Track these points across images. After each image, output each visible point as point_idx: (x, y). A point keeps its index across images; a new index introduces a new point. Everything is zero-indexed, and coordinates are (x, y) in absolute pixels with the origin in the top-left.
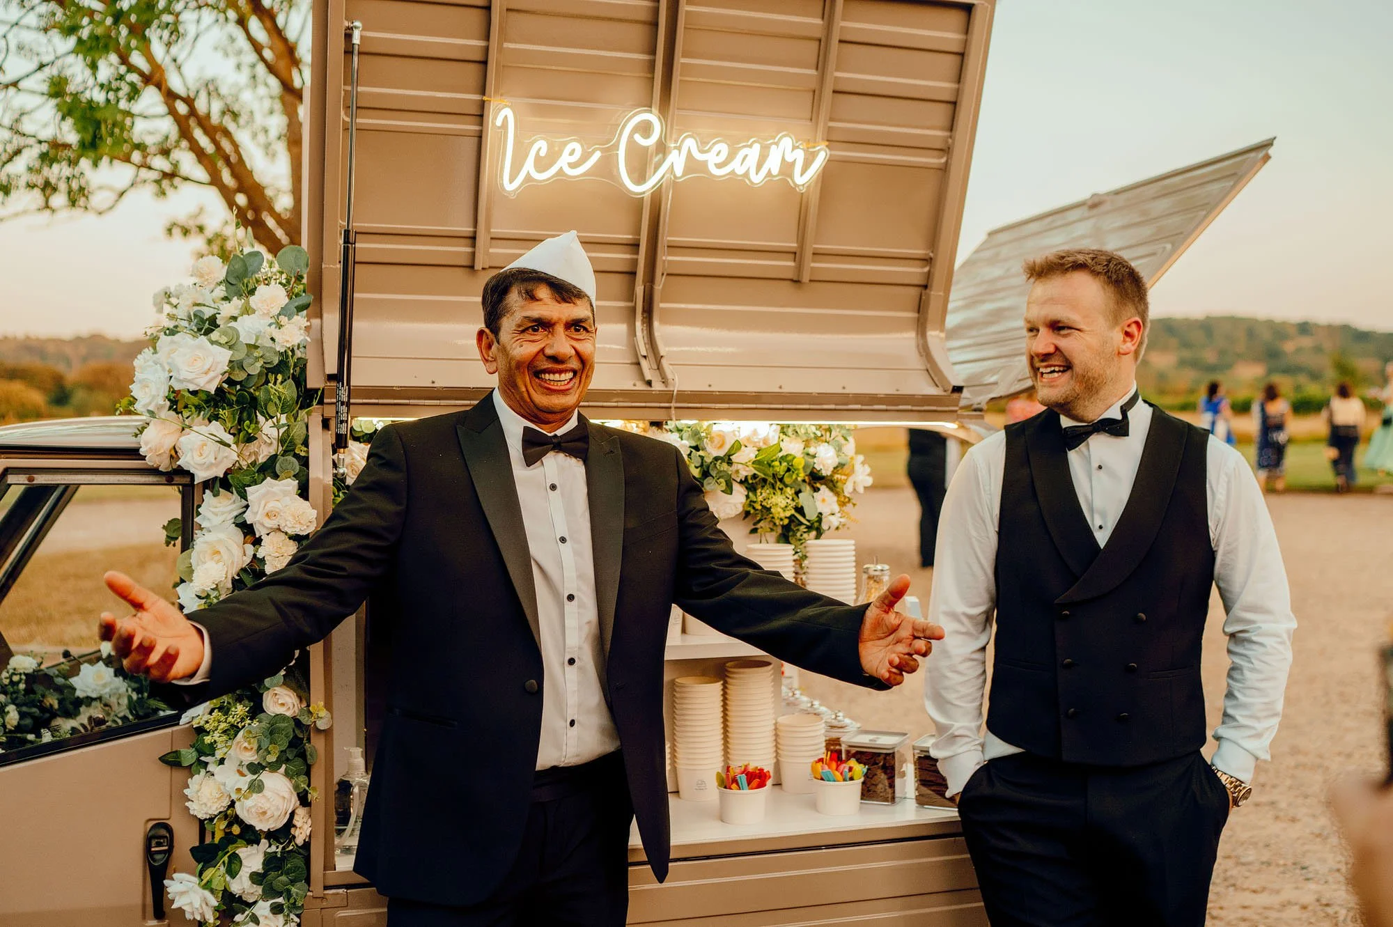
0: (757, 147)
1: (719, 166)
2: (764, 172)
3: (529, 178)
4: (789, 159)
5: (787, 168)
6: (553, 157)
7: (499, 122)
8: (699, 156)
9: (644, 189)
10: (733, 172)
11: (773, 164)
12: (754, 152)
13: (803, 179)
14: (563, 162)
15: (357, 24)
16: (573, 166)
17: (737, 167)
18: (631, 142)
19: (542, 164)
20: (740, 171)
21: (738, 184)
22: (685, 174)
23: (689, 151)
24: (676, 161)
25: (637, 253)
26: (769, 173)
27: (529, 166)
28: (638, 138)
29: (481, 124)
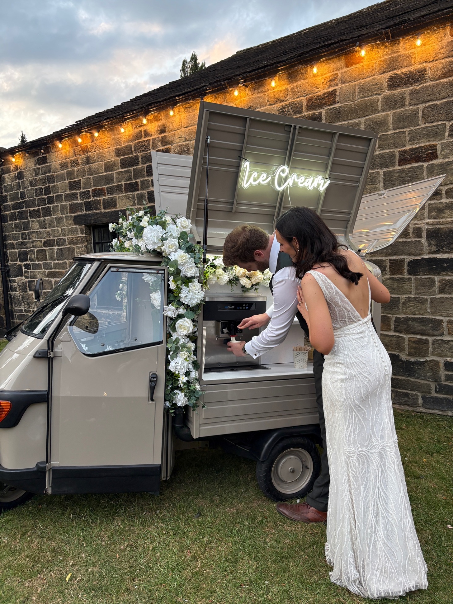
0: (312, 178)
1: (301, 183)
2: (312, 186)
3: (251, 184)
4: (320, 183)
5: (319, 185)
6: (258, 177)
7: (245, 166)
8: (296, 180)
9: (280, 189)
10: (304, 186)
11: (315, 184)
12: (311, 180)
13: (322, 189)
14: (260, 180)
15: (209, 137)
16: (263, 181)
17: (306, 184)
18: (279, 175)
19: (255, 180)
20: (306, 185)
21: (305, 189)
22: (293, 185)
23: (294, 179)
24: (290, 182)
25: (275, 209)
26: (314, 187)
27: (251, 180)
28: (281, 173)
29: (239, 169)
